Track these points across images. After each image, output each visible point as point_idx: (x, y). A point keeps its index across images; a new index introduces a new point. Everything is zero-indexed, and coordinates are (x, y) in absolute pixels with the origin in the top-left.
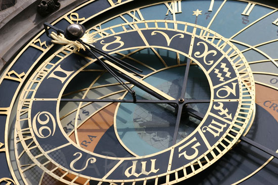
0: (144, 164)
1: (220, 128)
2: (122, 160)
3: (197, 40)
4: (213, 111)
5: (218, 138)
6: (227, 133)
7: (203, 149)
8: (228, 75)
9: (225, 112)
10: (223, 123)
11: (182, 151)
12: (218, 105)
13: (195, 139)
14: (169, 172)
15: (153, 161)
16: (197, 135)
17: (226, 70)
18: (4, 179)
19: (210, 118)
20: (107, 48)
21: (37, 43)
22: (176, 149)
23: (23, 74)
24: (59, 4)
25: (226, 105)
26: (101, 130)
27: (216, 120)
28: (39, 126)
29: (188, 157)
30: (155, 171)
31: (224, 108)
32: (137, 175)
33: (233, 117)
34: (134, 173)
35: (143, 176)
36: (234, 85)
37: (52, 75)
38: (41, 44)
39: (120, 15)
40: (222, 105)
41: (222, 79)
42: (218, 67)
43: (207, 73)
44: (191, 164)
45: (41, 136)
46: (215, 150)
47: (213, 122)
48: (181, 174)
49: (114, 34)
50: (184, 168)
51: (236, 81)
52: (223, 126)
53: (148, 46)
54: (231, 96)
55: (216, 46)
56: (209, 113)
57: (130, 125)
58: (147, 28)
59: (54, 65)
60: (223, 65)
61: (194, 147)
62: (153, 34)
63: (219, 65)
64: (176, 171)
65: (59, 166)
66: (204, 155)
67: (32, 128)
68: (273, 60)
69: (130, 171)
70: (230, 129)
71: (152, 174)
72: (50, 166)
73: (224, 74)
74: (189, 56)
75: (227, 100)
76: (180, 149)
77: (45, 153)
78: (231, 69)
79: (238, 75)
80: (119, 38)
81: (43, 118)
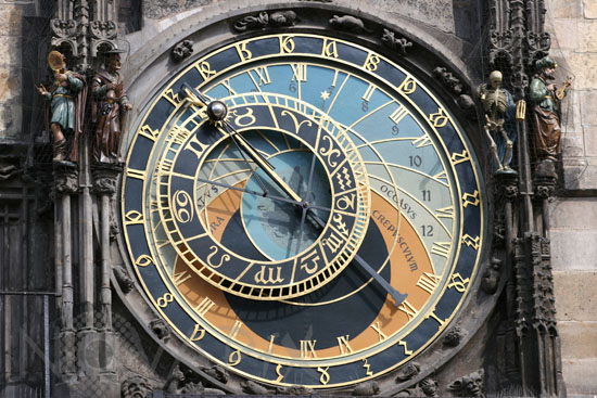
0: (271, 270)
1: (337, 243)
2: (253, 262)
3: (323, 133)
4: (333, 223)
5: (335, 254)
6: (343, 251)
7: (321, 264)
8: (348, 184)
9: (342, 226)
10: (341, 239)
11: (304, 263)
12: (337, 217)
13: (315, 252)
14: (291, 284)
15: (279, 269)
16: (317, 247)
17: (347, 177)
18: (144, 256)
19: (330, 230)
20: (240, 121)
21: (170, 95)
22: (299, 259)
23: (157, 132)
24: (192, 51)
25: (345, 219)
26: (228, 212)
27: (336, 234)
28: (178, 207)
29: (309, 271)
30: (281, 281)
31: (342, 222)
32: (265, 282)
33: (349, 233)
34: (262, 279)
35: (269, 284)
36: (353, 196)
37: (189, 147)
38: (174, 97)
39: (248, 70)
40: (341, 218)
41: (343, 187)
42: (340, 171)
43: (330, 176)
44: (310, 278)
45: (181, 221)
46: (331, 267)
47: (332, 235)
48: (302, 287)
49: (247, 104)
50: (304, 281)
51: (355, 192)
52: (341, 242)
53: (277, 129)
54: (349, 210)
55: (340, 144)
56: (329, 224)
57: (255, 212)
58: (277, 105)
59: (190, 133)
60: (345, 171)
61: (314, 260)
62: (283, 114)
63: (342, 169)
64: (297, 284)
65: (197, 258)
66: (322, 271)
67: (172, 207)
68: (386, 164)
69: (259, 277)
70: (346, 246)
71: (278, 284)
72: (189, 257)
73: (345, 181)
74: (315, 150)
75: (345, 213)
76: (303, 260)
77: (184, 241)
78: (352, 178)
79: (357, 185)
80: (251, 111)
81: (182, 198)
